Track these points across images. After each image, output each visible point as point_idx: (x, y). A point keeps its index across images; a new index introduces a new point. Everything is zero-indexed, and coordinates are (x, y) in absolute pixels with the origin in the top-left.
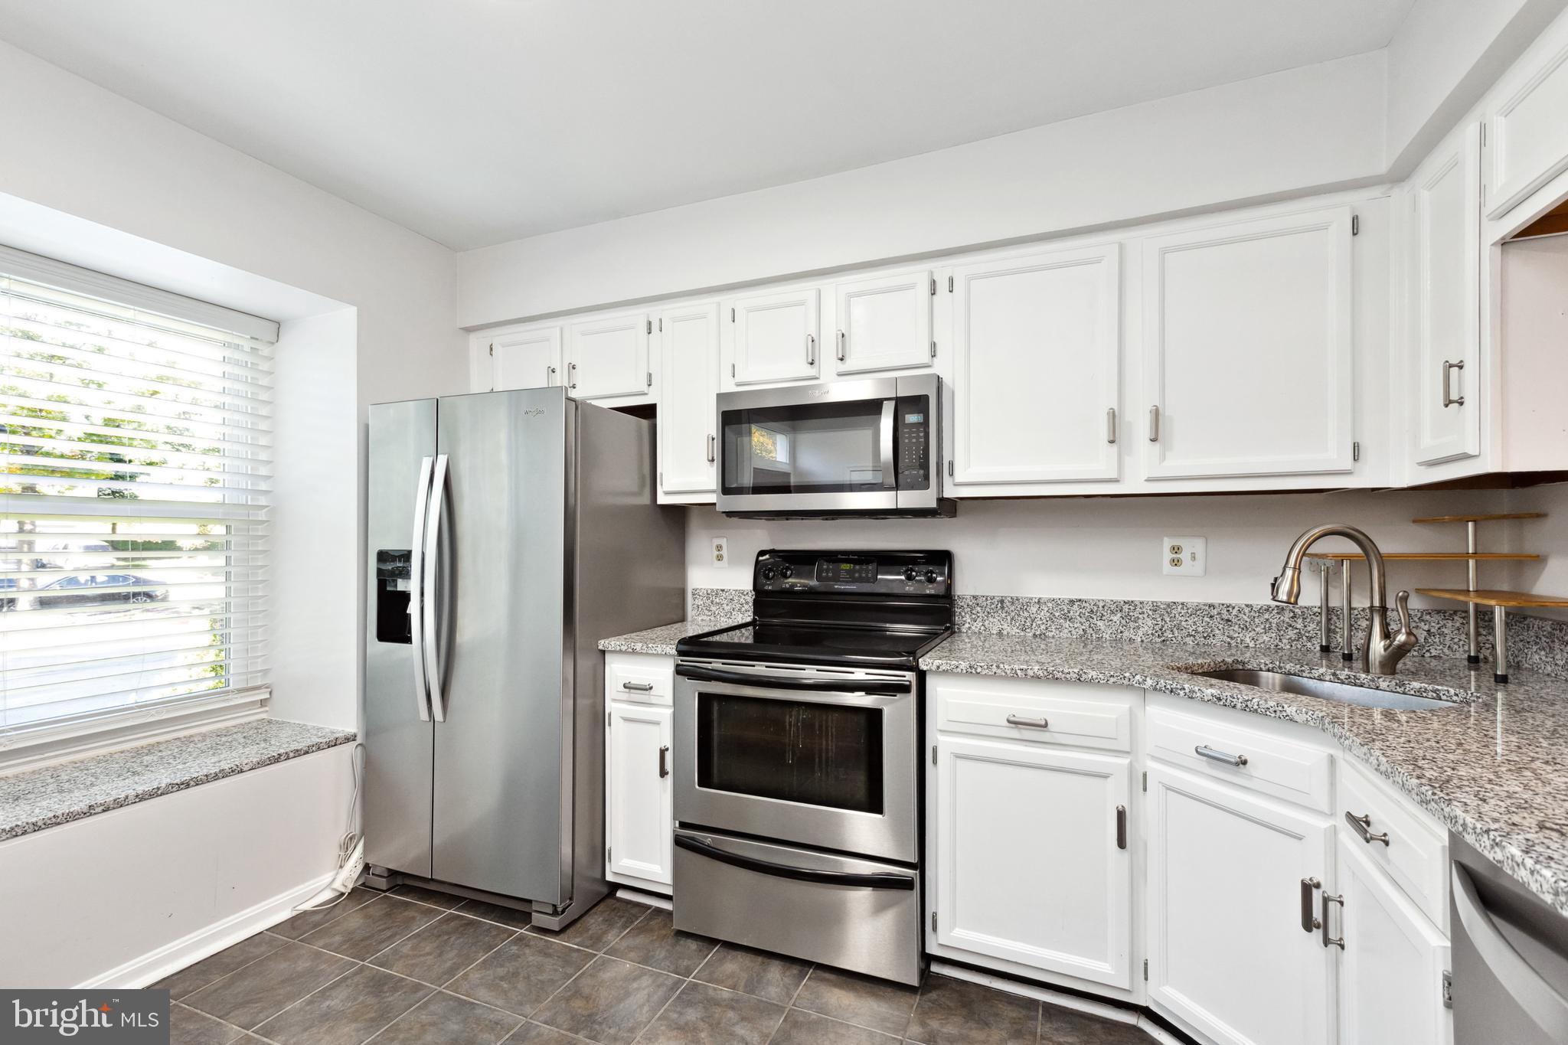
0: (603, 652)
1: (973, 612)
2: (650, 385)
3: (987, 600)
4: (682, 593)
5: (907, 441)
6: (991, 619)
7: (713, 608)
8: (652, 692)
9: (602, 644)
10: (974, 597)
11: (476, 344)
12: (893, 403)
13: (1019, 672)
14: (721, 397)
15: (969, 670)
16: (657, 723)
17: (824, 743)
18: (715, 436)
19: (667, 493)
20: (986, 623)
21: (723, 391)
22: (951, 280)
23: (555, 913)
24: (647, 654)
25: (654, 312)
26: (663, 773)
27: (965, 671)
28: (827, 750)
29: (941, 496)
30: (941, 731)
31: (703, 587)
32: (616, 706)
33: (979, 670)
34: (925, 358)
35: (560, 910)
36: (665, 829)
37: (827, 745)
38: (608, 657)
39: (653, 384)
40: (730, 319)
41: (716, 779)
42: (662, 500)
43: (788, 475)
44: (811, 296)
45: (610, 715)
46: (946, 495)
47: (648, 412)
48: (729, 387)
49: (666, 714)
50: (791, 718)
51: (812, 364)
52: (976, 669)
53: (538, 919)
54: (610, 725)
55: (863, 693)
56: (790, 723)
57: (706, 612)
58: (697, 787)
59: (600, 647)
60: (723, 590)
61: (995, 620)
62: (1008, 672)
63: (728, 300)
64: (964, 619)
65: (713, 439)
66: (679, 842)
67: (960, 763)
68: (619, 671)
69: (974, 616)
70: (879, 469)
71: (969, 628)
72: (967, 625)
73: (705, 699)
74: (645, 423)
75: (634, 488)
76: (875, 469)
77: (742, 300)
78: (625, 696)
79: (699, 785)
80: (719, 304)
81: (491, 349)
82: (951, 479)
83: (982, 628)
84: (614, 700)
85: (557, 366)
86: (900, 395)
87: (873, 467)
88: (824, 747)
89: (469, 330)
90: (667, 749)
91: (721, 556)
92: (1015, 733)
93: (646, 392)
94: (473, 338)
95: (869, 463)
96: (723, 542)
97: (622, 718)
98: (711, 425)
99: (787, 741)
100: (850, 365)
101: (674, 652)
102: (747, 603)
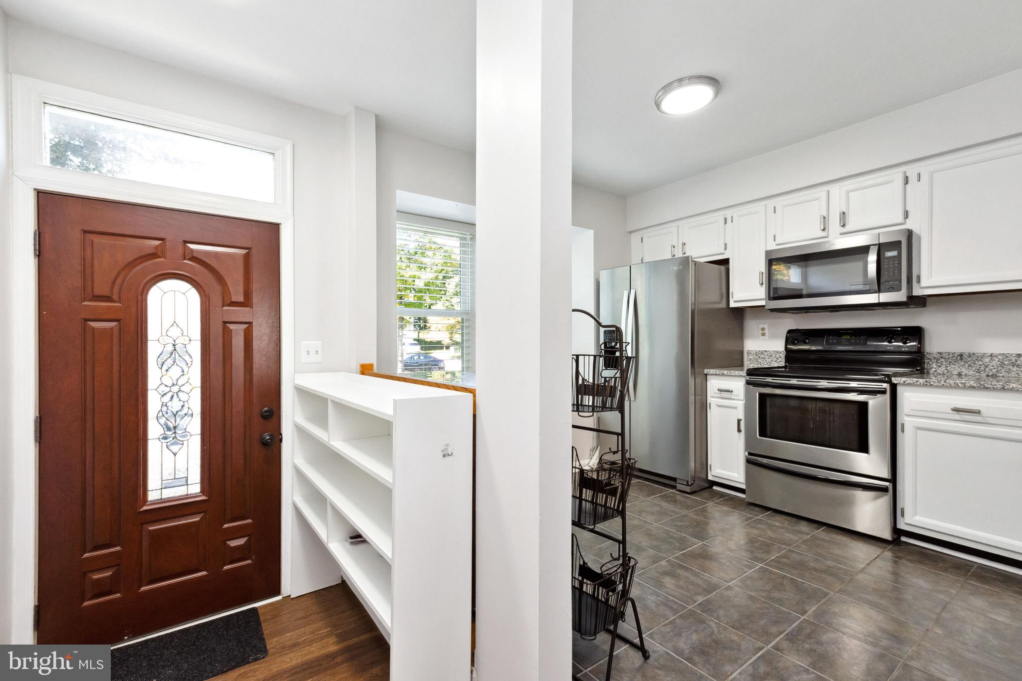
0: (706, 375)
1: (939, 362)
2: (726, 249)
3: (949, 354)
4: (742, 353)
5: (886, 266)
6: (953, 366)
7: (760, 360)
8: (733, 393)
9: (706, 371)
10: (939, 353)
11: (635, 238)
12: (877, 247)
13: (960, 385)
14: (768, 253)
15: (925, 383)
16: (736, 408)
17: (832, 418)
18: (764, 271)
19: (735, 302)
20: (949, 368)
21: (768, 249)
22: (919, 175)
23: (688, 485)
24: (730, 376)
25: (728, 213)
26: (739, 431)
27: (922, 384)
28: (834, 421)
29: (910, 295)
30: (906, 415)
31: (754, 350)
32: (713, 399)
33: (932, 383)
34: (900, 219)
35: (690, 484)
36: (740, 455)
37: (834, 419)
38: (708, 377)
39: (727, 249)
40: (773, 211)
41: (768, 433)
42: (733, 305)
43: (801, 290)
44: (824, 195)
45: (710, 404)
46: (914, 294)
47: (725, 262)
48: (772, 246)
49: (740, 404)
50: (811, 406)
51: (823, 230)
52: (930, 383)
53: (679, 487)
54: (710, 408)
55: (856, 394)
56: (811, 409)
57: (756, 363)
58: (758, 437)
59: (705, 372)
60: (766, 351)
61: (955, 366)
62: (952, 384)
63: (771, 203)
64: (932, 366)
65: (763, 273)
66: (748, 461)
67: (919, 431)
68: (715, 383)
69: (939, 364)
70: (867, 283)
71: (935, 371)
72: (934, 369)
73: (762, 396)
74: (723, 268)
75: (717, 299)
76: (864, 283)
77: (779, 202)
78: (718, 395)
79: (759, 436)
80: (766, 205)
81: (642, 240)
82: (918, 285)
83: (946, 371)
84: (712, 397)
85: (675, 244)
86: (881, 242)
87: (863, 282)
88: (832, 419)
89: (631, 232)
90: (741, 420)
91: (764, 333)
92: (957, 416)
93: (724, 252)
94: (633, 235)
95: (860, 280)
96: (766, 326)
97: (716, 405)
98: (762, 267)
99: (810, 416)
100: (848, 228)
101: (745, 374)
102: (780, 357)
